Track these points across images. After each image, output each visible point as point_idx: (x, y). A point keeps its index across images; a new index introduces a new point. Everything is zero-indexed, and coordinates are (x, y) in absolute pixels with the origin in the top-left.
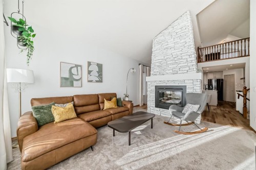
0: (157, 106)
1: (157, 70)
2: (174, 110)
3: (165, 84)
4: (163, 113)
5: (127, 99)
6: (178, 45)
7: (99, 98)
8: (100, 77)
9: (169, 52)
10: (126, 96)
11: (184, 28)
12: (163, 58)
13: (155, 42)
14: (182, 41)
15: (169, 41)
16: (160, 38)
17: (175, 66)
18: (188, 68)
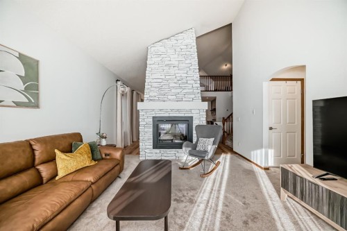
0: (155, 147)
1: (156, 94)
2: (190, 149)
3: (167, 115)
4: (165, 155)
5: (104, 142)
6: (182, 65)
7: (33, 150)
8: (31, 95)
9: (172, 71)
10: (102, 137)
11: (190, 46)
12: (163, 77)
13: (151, 50)
14: (188, 61)
15: (172, 56)
16: (159, 48)
17: (179, 91)
18: (193, 96)
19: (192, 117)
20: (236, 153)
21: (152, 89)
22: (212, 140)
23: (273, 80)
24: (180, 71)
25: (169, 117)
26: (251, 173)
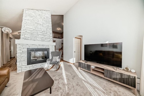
0: (28, 64)
4: (35, 67)
6: (44, 25)
9: (39, 27)
11: (48, 18)
13: (26, 12)
14: (47, 24)
16: (31, 13)
18: (49, 40)
19: (49, 48)
20: (64, 61)
21: (26, 33)
22: (58, 57)
23: (75, 38)
24: (43, 28)
25: (38, 48)
26: (70, 66)
